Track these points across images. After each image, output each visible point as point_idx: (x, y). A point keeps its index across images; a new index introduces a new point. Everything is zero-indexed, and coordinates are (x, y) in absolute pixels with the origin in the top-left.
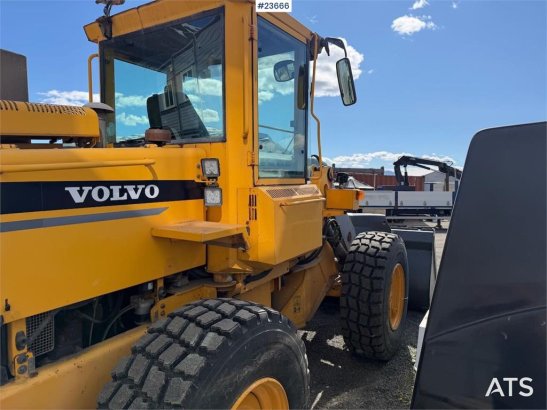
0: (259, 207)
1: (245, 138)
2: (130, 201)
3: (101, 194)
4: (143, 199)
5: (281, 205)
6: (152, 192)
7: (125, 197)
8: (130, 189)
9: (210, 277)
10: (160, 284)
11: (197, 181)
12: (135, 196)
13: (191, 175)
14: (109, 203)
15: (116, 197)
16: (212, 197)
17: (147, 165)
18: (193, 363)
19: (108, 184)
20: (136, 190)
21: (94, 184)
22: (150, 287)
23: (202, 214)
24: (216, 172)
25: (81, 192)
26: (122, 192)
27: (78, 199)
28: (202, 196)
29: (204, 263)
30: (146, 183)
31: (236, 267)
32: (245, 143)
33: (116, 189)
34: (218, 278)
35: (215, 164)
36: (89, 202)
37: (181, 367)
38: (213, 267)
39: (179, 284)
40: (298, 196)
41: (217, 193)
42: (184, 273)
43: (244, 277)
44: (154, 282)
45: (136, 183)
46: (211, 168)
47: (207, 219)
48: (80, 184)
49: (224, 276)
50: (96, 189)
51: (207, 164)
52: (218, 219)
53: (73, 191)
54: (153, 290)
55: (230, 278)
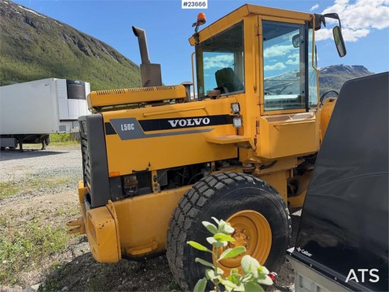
0: (261, 128)
1: (255, 89)
2: (195, 126)
3: (183, 123)
4: (202, 124)
5: (275, 126)
6: (206, 121)
7: (193, 124)
8: (196, 120)
9: (240, 164)
10: (213, 164)
11: (231, 114)
12: (198, 123)
13: (227, 112)
14: (186, 126)
15: (189, 124)
16: (237, 122)
17: (203, 109)
18: (210, 193)
19: (186, 119)
20: (198, 121)
21: (180, 119)
22: (208, 165)
23: (235, 132)
24: (238, 110)
25: (174, 122)
26: (192, 122)
27: (174, 125)
28: (232, 123)
29: (236, 156)
30: (203, 117)
31: (252, 159)
32: (255, 92)
33: (189, 121)
34: (244, 165)
35: (237, 105)
36: (178, 126)
37: (205, 193)
38: (242, 159)
39: (224, 166)
40: (292, 120)
41: (240, 120)
42: (227, 161)
43: (260, 166)
44: (210, 163)
45: (198, 118)
46: (236, 108)
47: (238, 134)
48: (174, 119)
49: (247, 164)
50: (181, 121)
51: (234, 106)
52: (242, 135)
53: (171, 122)
54: (210, 167)
55: (250, 165)
